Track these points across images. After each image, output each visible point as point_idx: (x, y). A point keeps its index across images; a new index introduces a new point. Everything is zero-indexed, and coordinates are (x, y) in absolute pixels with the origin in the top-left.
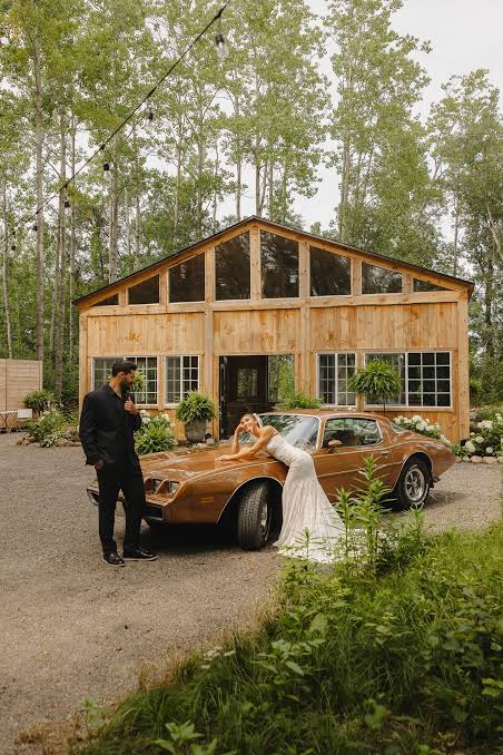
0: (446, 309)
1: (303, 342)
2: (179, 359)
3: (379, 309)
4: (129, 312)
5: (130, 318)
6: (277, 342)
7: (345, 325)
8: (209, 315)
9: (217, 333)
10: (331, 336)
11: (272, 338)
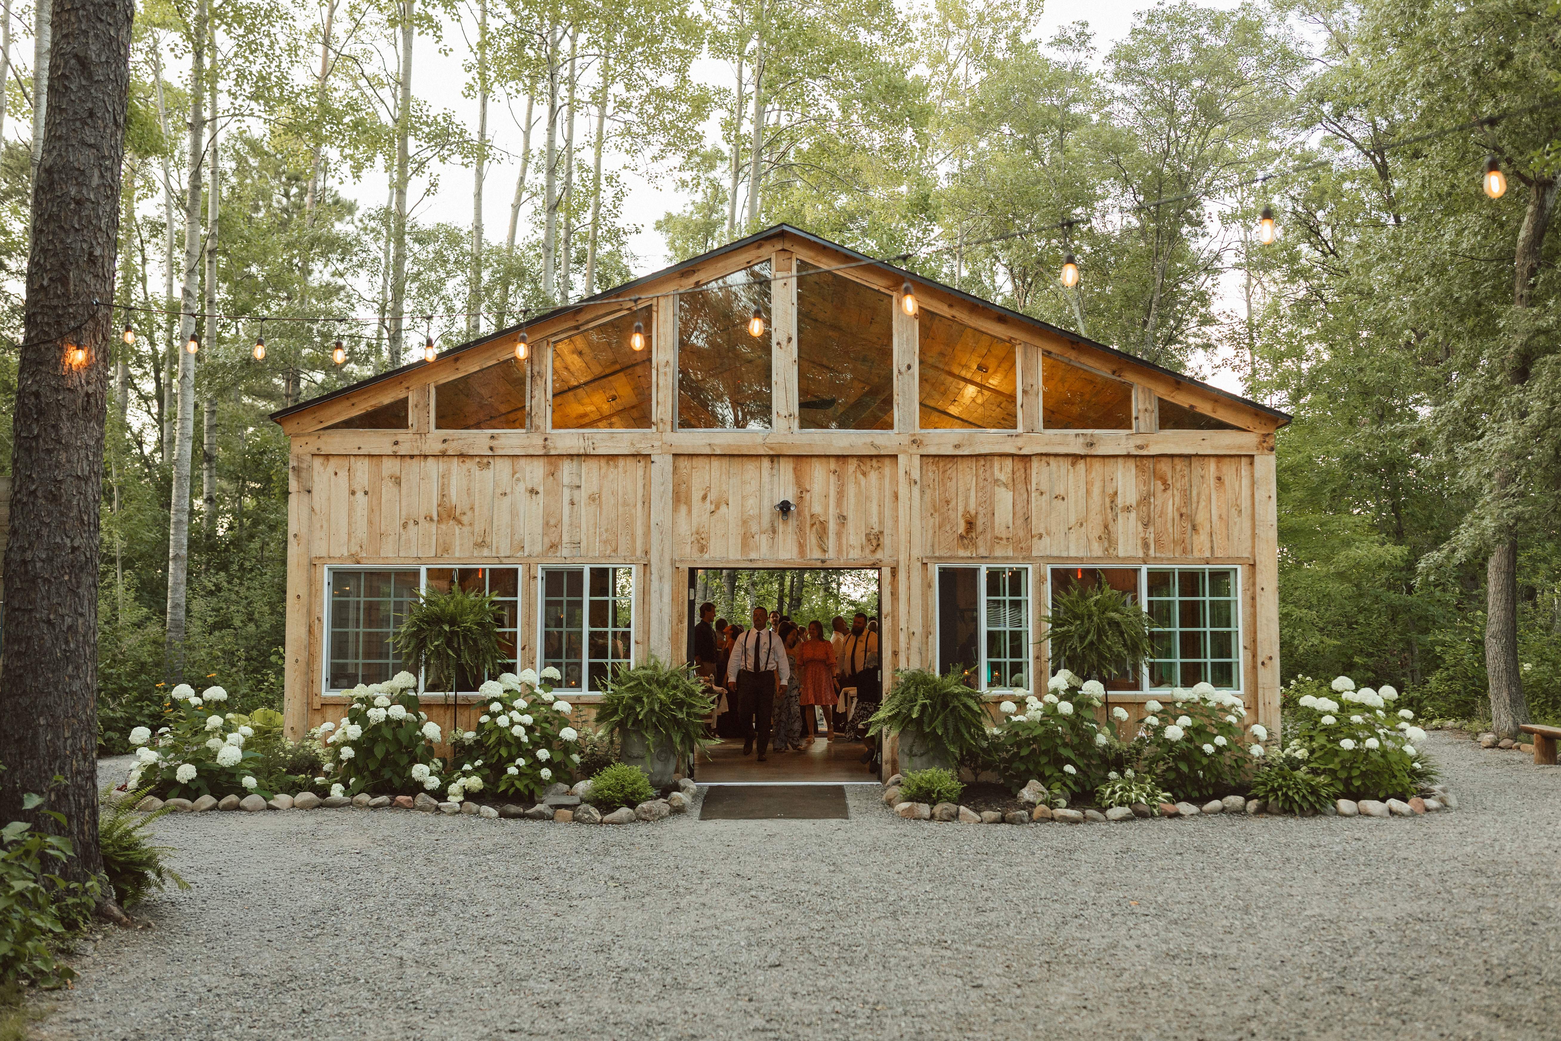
0: (1228, 469)
1: (903, 537)
2: (579, 574)
3: (1081, 465)
4: (437, 447)
5: (442, 464)
6: (839, 535)
7: (1004, 499)
8: (663, 464)
9: (683, 509)
10: (970, 525)
11: (823, 525)
